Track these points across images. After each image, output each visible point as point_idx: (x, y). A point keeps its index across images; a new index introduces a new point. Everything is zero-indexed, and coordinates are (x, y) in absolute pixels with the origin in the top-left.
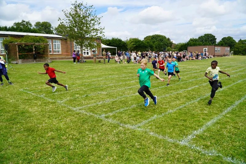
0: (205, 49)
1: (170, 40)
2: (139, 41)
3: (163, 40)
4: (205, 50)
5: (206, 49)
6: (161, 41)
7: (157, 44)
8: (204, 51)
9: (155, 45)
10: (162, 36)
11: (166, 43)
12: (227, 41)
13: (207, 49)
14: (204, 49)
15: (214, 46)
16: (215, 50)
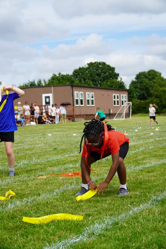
0: (46, 97)
4: (48, 100)
5: (49, 97)
8: (44, 104)
12: (147, 81)
13: (51, 95)
14: (44, 96)
15: (70, 87)
16: (76, 98)
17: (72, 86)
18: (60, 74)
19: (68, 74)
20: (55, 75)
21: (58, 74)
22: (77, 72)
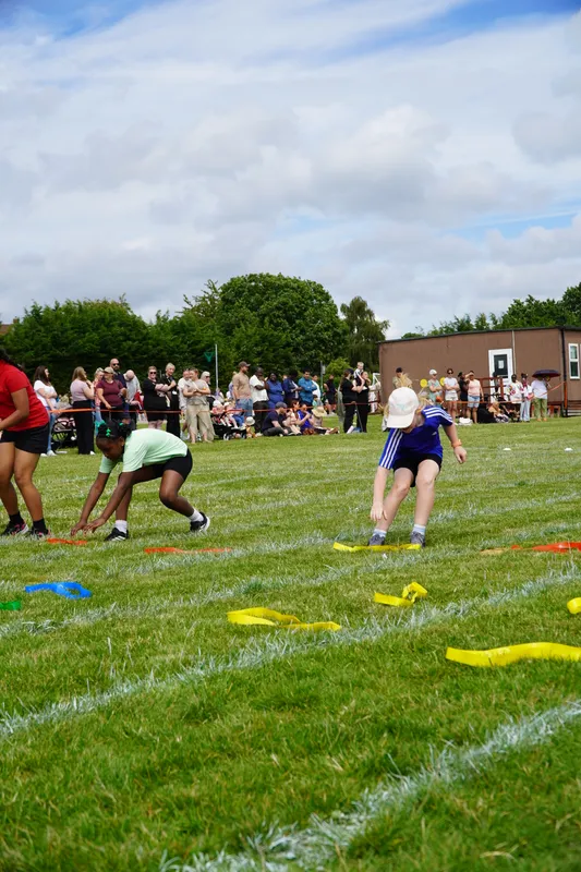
0: (497, 358)
1: (371, 314)
2: (102, 320)
3: (300, 315)
4: (501, 365)
5: (504, 357)
6: (291, 321)
7: (249, 337)
9: (238, 348)
10: (296, 281)
11: (325, 335)
15: (556, 333)
16: (571, 359)
17: (563, 331)
18: (532, 299)
19: (551, 299)
20: (518, 303)
21: (528, 301)
22: (575, 296)
